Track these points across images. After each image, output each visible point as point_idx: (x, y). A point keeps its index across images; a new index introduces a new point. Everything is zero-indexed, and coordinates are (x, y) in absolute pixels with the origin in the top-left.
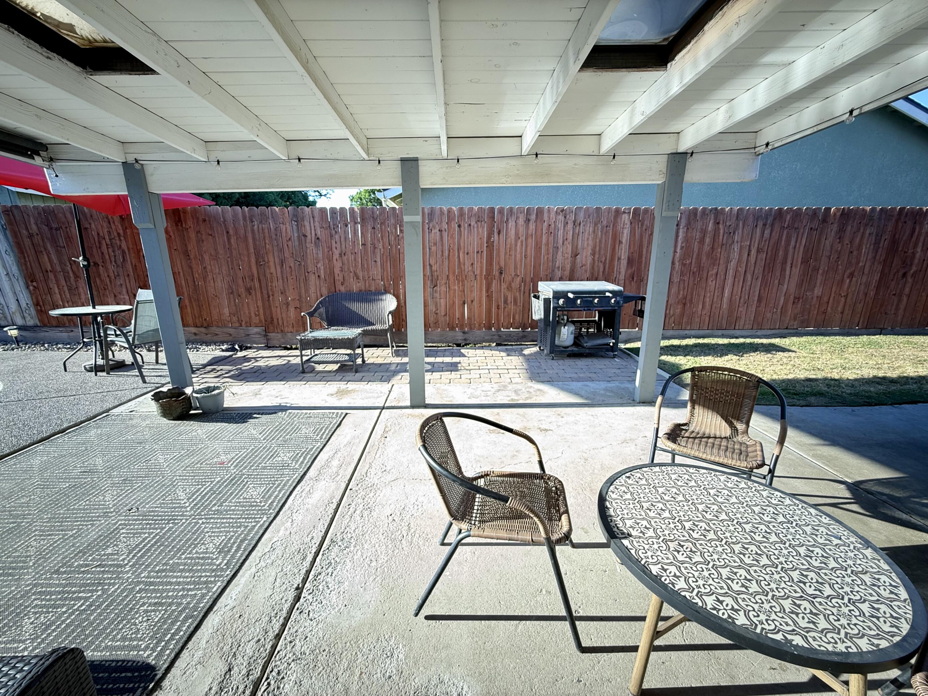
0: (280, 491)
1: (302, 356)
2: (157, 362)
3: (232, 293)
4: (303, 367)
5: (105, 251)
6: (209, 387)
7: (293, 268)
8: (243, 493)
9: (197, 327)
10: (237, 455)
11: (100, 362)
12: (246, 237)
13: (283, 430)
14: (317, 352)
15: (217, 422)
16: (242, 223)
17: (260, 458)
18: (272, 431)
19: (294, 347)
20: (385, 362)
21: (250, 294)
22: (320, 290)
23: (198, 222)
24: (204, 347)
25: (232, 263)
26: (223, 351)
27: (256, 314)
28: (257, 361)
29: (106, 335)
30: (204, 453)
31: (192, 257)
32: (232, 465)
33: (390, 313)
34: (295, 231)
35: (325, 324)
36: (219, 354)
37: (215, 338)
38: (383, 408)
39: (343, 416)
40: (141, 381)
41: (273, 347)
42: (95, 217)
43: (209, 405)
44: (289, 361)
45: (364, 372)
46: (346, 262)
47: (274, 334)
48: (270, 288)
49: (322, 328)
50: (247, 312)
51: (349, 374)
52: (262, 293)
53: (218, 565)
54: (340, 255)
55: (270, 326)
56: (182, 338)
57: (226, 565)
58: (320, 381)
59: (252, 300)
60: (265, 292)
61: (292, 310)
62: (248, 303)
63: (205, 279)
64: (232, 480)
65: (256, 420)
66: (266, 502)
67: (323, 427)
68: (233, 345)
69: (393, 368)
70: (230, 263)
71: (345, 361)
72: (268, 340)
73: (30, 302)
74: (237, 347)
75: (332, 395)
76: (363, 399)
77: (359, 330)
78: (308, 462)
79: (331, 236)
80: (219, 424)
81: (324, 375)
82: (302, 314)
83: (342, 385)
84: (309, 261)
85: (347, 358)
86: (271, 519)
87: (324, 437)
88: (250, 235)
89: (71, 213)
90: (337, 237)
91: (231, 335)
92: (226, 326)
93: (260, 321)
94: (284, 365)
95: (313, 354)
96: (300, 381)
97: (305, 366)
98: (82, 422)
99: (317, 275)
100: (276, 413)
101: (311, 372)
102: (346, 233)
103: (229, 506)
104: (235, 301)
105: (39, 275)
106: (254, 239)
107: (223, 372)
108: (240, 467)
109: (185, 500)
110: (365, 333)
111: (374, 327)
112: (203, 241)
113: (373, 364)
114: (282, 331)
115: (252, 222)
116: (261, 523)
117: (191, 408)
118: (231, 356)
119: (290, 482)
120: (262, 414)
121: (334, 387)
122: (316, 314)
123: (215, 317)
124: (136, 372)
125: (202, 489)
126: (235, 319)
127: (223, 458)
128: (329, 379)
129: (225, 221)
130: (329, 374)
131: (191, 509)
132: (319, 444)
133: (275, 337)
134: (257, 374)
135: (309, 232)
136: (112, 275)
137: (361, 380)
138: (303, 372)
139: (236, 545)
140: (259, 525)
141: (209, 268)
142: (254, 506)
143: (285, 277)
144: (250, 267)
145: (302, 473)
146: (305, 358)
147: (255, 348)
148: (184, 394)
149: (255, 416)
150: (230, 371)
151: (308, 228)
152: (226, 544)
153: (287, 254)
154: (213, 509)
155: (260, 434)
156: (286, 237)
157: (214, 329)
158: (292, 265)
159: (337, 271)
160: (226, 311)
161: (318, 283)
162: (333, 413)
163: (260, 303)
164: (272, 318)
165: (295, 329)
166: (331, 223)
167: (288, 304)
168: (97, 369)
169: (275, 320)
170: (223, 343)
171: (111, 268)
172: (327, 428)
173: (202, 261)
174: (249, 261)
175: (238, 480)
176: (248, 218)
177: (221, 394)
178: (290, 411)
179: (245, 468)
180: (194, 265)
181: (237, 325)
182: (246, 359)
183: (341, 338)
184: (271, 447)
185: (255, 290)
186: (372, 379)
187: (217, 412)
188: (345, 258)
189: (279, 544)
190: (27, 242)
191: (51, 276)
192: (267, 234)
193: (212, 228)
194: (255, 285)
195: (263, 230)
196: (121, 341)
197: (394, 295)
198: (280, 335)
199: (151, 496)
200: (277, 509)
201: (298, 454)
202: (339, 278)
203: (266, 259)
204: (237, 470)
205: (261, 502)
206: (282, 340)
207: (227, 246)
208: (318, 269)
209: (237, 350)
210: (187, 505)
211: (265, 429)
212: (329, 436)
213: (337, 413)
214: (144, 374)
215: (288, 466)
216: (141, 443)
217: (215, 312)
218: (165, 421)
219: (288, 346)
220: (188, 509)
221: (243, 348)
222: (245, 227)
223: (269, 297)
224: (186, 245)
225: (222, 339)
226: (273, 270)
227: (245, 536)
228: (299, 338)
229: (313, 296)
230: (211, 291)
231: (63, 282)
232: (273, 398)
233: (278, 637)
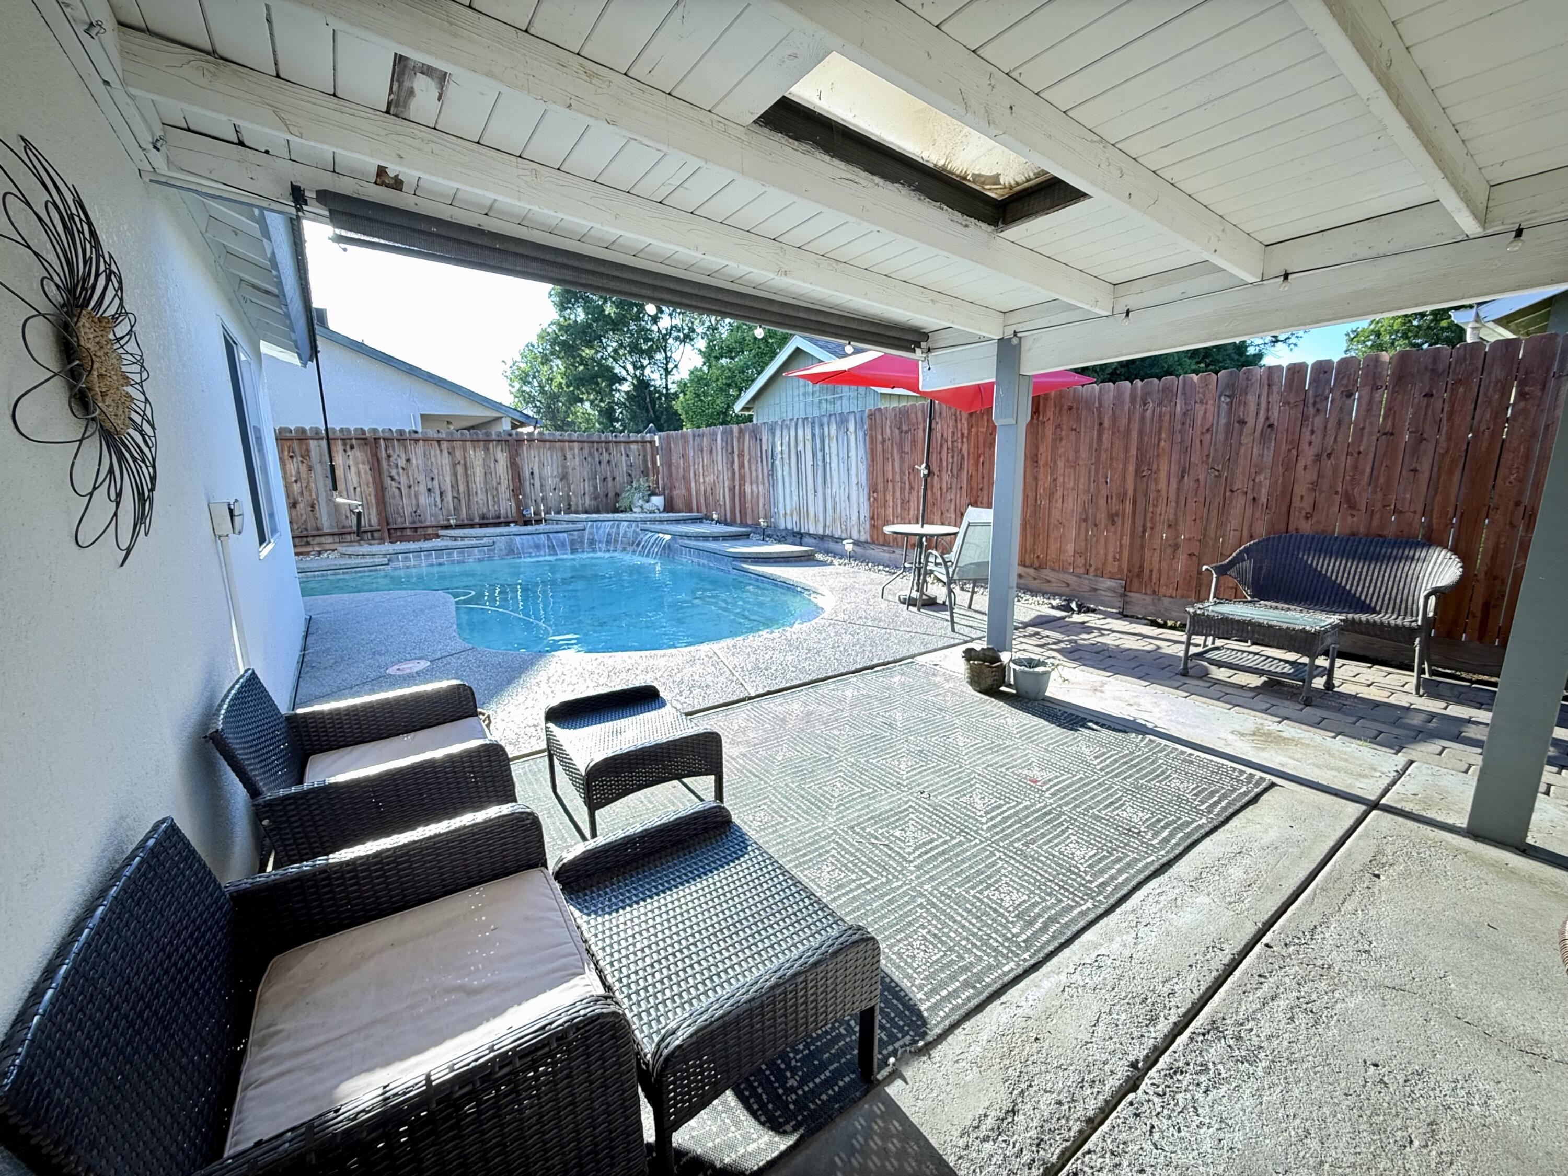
0: (1120, 872)
1: (1189, 644)
2: (970, 607)
3: (1086, 520)
4: (1186, 664)
5: (944, 458)
6: (1032, 660)
7: (1202, 483)
8: (1060, 843)
9: (1024, 566)
10: (1057, 777)
11: (915, 595)
12: (1128, 430)
13: (1135, 766)
14: (1219, 642)
15: (1034, 714)
16: (1126, 408)
17: (1092, 798)
18: (1116, 761)
19: (1170, 623)
20: (1392, 700)
21: (1113, 523)
22: (1251, 526)
23: (1060, 411)
24: (1028, 597)
25: (1097, 473)
26: (1053, 607)
27: (1115, 558)
28: (1103, 635)
29: (927, 562)
30: (1012, 756)
31: (1041, 463)
32: (1048, 789)
33: (1435, 591)
34: (1223, 414)
35: (1247, 593)
36: (1046, 611)
37: (1047, 587)
38: (1375, 805)
39: (1264, 785)
40: (950, 628)
41: (1132, 617)
42: (944, 414)
43: (1028, 686)
44: (1159, 648)
45: (1328, 708)
46: (1329, 472)
47: (1138, 595)
48: (1149, 515)
49: (1237, 597)
50: (1102, 552)
51: (1287, 703)
52: (1134, 523)
53: (1014, 936)
54: (1318, 457)
55: (1135, 580)
56: (1014, 580)
57: (1024, 941)
58: (1218, 700)
59: (1115, 533)
60: (1139, 522)
61: (1182, 557)
62: (1106, 538)
63: (1051, 495)
64: (1046, 814)
65: (1093, 733)
66: (1095, 876)
67: (1217, 792)
68: (1069, 601)
69: (1417, 721)
70: (1093, 473)
71: (1283, 674)
72: (1125, 603)
73: (867, 515)
74: (1073, 605)
75: (1243, 735)
76: (1319, 767)
77: (1335, 619)
78: (1178, 844)
79: (1304, 419)
80: (1036, 719)
81: (1230, 690)
82: (1205, 567)
83: (1269, 723)
84: (1239, 471)
85: (1288, 669)
86: (1100, 911)
87: (1216, 810)
88: (1135, 427)
89: (923, 411)
90: (1318, 421)
91: (1068, 585)
92: (1064, 571)
93: (1120, 570)
94: (1149, 652)
95: (1210, 646)
96: (1177, 688)
97: (1190, 664)
98: (889, 663)
99: (1250, 496)
100: (1125, 732)
101: (1201, 678)
102: (1344, 411)
103: (1036, 852)
104: (1087, 532)
105: (880, 486)
106: (1141, 433)
107: (1050, 641)
108: (1060, 799)
109: (982, 813)
110: (1347, 627)
111: (1376, 618)
112: (1061, 440)
113: (1355, 697)
114: (1154, 592)
115: (1145, 404)
116: (1084, 908)
117: (1003, 683)
118: (1063, 618)
119: (1140, 865)
120: (1102, 726)
121: (1249, 720)
122: (1232, 572)
123: (1052, 555)
124: (946, 615)
125: (1005, 808)
126: (1081, 561)
127: (1036, 773)
128: (1240, 701)
129: (1100, 405)
130: (1240, 692)
131: (989, 829)
132: (1204, 820)
133: (1140, 601)
134: (1100, 657)
135: (1252, 414)
136: (944, 486)
137: (1317, 725)
138: (1185, 673)
139: (1041, 920)
140: (1079, 910)
141: (1061, 479)
142: (1073, 873)
143: (1183, 498)
144: (1124, 479)
145: (1164, 860)
146: (1193, 650)
147: (1101, 612)
148: (999, 660)
149: (1090, 724)
150: (1060, 642)
151: (1252, 407)
152: (1027, 909)
153: (1196, 458)
154: (1016, 845)
155: (1096, 758)
156: (1202, 425)
157: (1047, 573)
158: (1202, 478)
159: (1301, 489)
160: (1070, 547)
161: (1248, 513)
162: (1242, 772)
163: (1126, 540)
164: (1141, 567)
165: (1179, 591)
166: (1311, 393)
167: (1176, 547)
168: (911, 602)
169: (1146, 572)
170: (1054, 595)
171: (946, 477)
172: (1224, 796)
173: (1054, 469)
174: (1125, 469)
175: (1055, 819)
176: (1139, 399)
177: (1047, 674)
178: (1153, 738)
179: (1067, 804)
180: (1041, 475)
181: (1082, 570)
182: (1084, 628)
183: (1285, 626)
184: (1111, 787)
185: (1123, 516)
186: (1347, 730)
187: (1036, 700)
188: (1328, 464)
189: (1109, 963)
190: (879, 447)
191: (890, 484)
192: (1166, 425)
193: (1078, 419)
194: (1124, 510)
195: (1160, 416)
196: (940, 572)
197: (1454, 551)
198: (1148, 599)
199: (945, 786)
200: (1112, 901)
201: (1159, 821)
202: (1302, 503)
203: (1155, 467)
204: (1055, 802)
205: (1085, 872)
206: (1151, 609)
207: (1095, 446)
208: (1256, 485)
209: (1072, 610)
210: (984, 820)
211: (1104, 754)
212: (1227, 814)
213: (1251, 776)
214: (956, 620)
215: (1138, 833)
216: (941, 710)
217: (1053, 547)
218: (969, 690)
219: (1160, 621)
220: (985, 827)
221: (1083, 609)
222: (1131, 413)
223: (1144, 531)
224: (1037, 447)
225: (1055, 590)
226: (1163, 484)
227: (1056, 914)
228: (1191, 610)
229: (1232, 536)
230: (1056, 514)
231: (898, 494)
232: (1123, 705)
233: (1094, 1123)
